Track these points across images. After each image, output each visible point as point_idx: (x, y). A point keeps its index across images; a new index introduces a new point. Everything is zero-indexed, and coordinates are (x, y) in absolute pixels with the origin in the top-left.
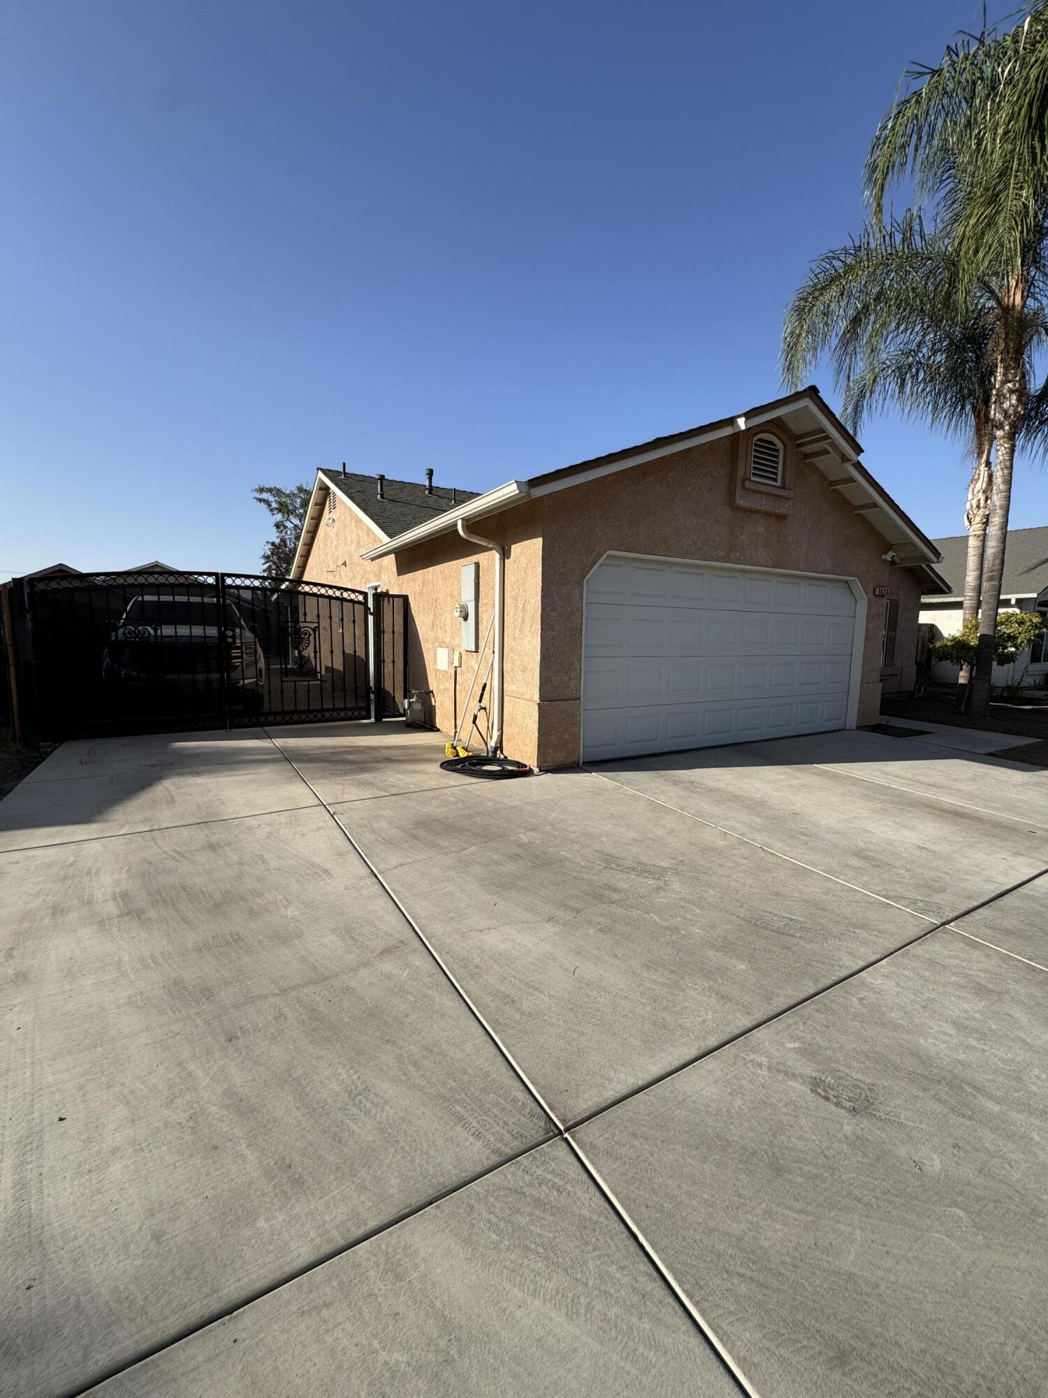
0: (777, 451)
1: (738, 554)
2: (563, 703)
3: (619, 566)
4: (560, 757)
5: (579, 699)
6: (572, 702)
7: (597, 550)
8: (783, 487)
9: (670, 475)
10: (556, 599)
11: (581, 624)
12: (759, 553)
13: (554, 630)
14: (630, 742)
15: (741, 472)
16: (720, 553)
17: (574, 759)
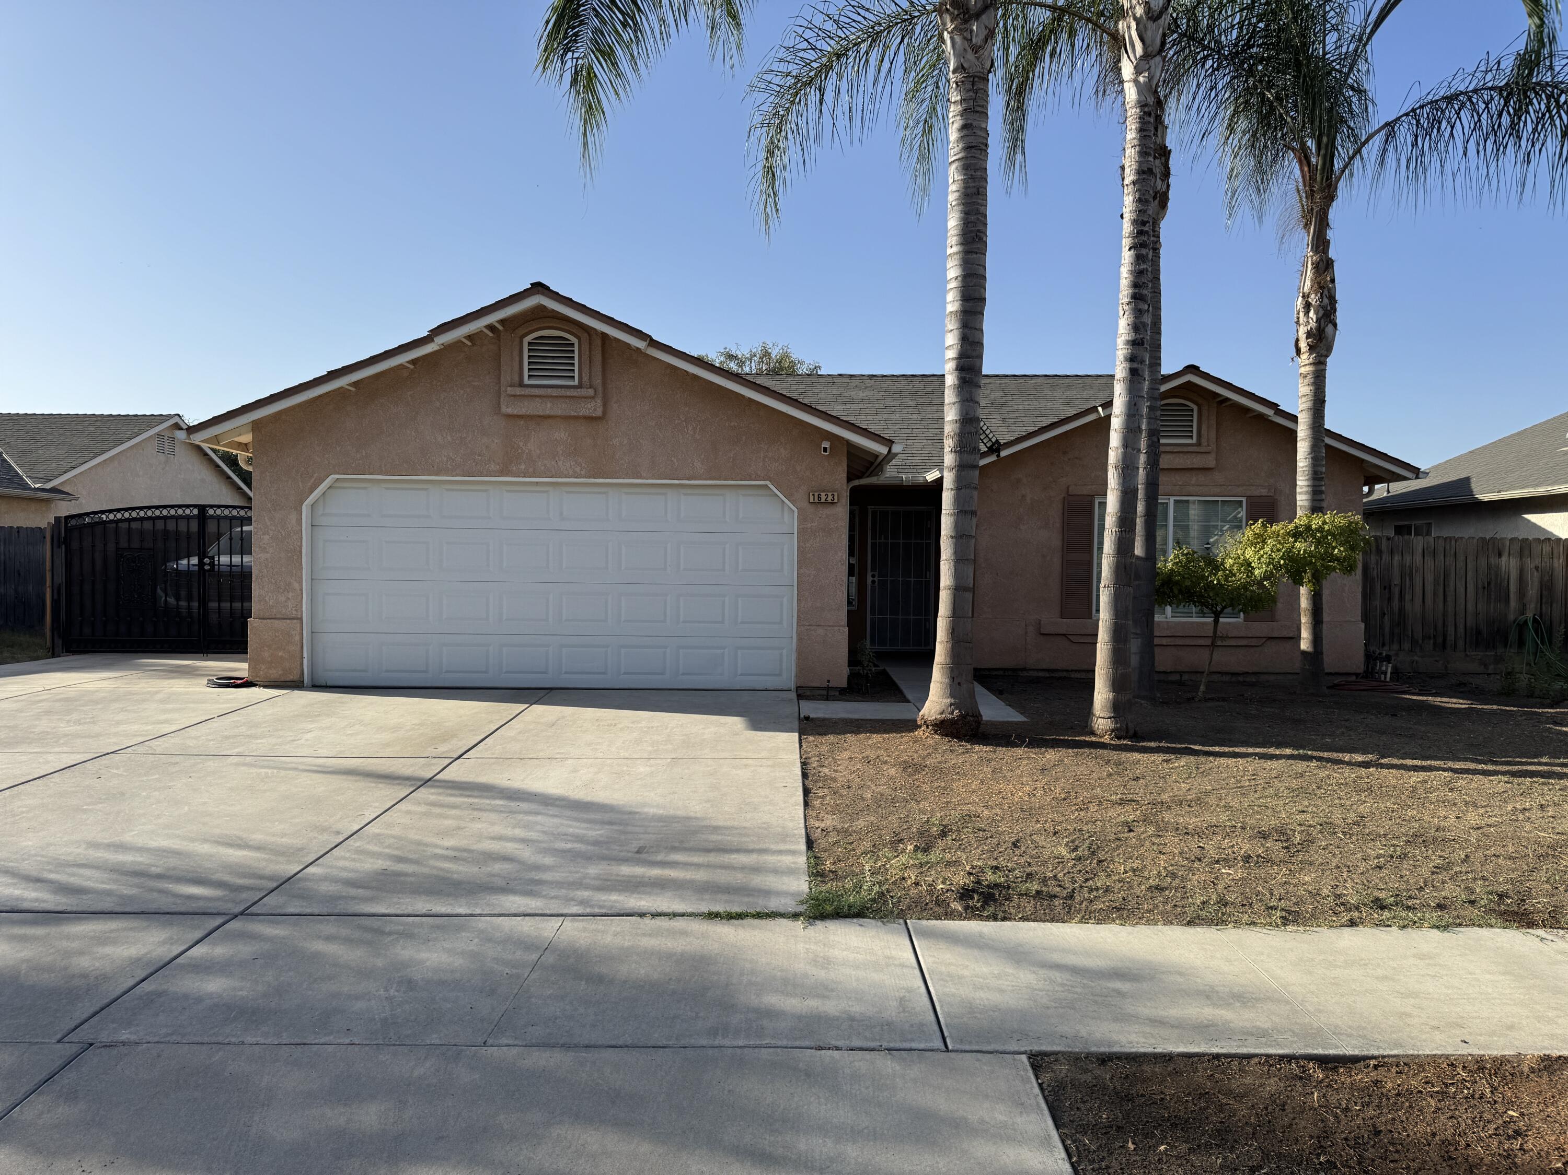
0: (573, 345)
1: (523, 467)
2: (277, 622)
3: (365, 488)
4: (275, 674)
5: (301, 619)
6: (288, 621)
7: (315, 475)
8: (580, 386)
9: (409, 393)
10: (269, 523)
11: (301, 547)
12: (560, 463)
13: (267, 552)
14: (387, 671)
15: (506, 378)
16: (493, 467)
17: (291, 677)
